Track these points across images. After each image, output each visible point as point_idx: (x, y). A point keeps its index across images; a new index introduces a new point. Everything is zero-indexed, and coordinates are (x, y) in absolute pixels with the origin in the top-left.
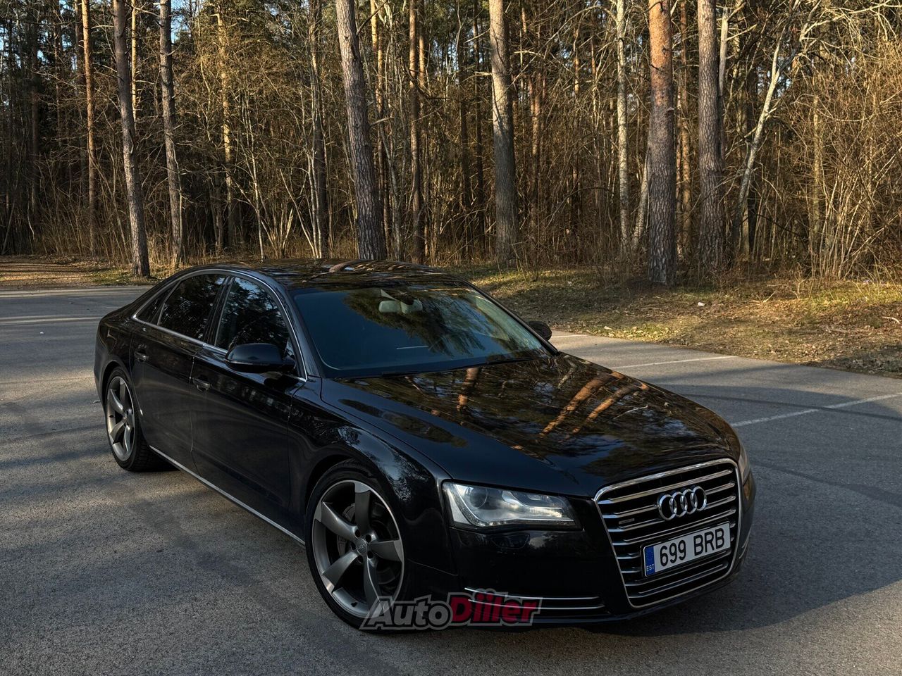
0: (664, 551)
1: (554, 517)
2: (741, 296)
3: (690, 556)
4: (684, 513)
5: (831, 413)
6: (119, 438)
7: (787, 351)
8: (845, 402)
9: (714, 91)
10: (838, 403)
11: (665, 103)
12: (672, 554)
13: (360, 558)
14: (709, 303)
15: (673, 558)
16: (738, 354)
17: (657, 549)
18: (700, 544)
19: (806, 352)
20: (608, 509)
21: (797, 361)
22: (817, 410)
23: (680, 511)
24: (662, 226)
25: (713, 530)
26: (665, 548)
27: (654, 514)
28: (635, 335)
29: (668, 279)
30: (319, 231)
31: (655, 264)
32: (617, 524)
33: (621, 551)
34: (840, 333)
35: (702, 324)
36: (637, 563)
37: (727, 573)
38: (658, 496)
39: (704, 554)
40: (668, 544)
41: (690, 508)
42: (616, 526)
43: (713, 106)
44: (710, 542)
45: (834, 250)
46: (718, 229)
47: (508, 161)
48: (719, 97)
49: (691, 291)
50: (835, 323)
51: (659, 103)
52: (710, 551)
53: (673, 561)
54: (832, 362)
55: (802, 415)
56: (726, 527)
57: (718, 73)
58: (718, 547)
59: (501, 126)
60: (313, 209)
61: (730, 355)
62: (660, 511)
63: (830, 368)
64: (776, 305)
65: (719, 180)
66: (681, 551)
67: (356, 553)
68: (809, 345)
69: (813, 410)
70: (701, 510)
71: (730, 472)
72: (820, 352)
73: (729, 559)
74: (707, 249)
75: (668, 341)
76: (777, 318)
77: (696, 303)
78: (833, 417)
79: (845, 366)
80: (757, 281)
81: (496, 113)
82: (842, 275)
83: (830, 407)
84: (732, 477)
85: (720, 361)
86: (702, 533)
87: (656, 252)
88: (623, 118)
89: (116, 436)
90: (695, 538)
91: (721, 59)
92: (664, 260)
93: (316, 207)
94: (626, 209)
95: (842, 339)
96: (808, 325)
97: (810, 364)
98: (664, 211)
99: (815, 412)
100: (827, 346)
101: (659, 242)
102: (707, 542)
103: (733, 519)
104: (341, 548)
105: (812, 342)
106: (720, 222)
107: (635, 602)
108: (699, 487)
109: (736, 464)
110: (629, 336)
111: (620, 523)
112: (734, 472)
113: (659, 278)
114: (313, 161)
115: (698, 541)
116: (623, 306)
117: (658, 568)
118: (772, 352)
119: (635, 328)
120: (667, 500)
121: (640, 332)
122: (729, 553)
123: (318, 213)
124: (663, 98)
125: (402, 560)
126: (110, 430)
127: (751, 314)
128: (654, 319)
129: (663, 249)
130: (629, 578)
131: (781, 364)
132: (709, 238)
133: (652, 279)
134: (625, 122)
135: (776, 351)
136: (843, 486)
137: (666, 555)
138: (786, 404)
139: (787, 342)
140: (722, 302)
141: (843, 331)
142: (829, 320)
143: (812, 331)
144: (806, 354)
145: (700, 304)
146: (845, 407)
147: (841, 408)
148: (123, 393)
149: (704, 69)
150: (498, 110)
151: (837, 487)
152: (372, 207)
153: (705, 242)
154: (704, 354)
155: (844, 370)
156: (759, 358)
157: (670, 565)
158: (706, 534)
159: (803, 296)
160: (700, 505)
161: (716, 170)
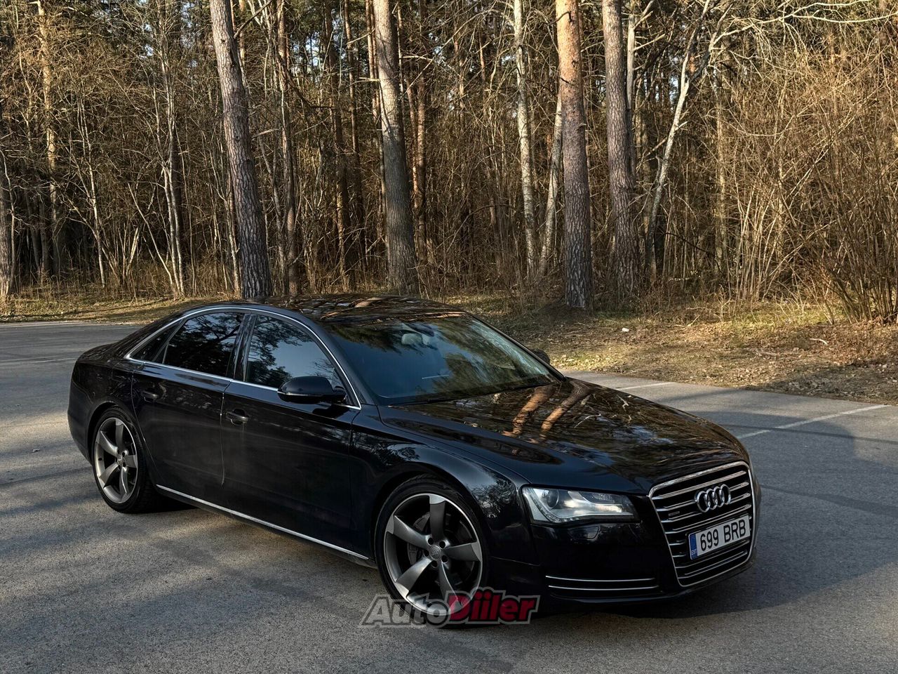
0: (703, 538)
1: (614, 512)
2: (663, 321)
3: (722, 544)
4: (715, 506)
5: (784, 433)
6: (113, 481)
7: (722, 375)
8: (793, 423)
9: (623, 104)
10: (786, 424)
11: (576, 118)
12: (709, 541)
13: (434, 563)
14: (633, 329)
15: (710, 544)
16: (675, 380)
17: (698, 536)
18: (728, 533)
19: (741, 376)
20: (660, 504)
21: (735, 386)
22: (768, 431)
23: (713, 505)
24: (579, 247)
25: (737, 521)
26: (703, 535)
27: (693, 508)
28: (567, 364)
29: (587, 303)
30: (179, 255)
31: (573, 289)
32: (668, 516)
33: (673, 538)
34: (771, 356)
35: (631, 351)
36: (684, 548)
37: (747, 559)
38: (695, 492)
39: (731, 541)
40: (705, 532)
41: (720, 502)
42: (666, 518)
43: (622, 119)
44: (736, 531)
45: (751, 270)
46: (632, 250)
47: (401, 176)
48: (627, 110)
49: (611, 316)
50: (764, 347)
51: (570, 118)
52: (736, 539)
53: (710, 547)
54: (768, 385)
55: (756, 435)
56: (746, 518)
57: (626, 85)
58: (741, 535)
59: (392, 137)
60: (172, 230)
61: (668, 381)
62: (698, 505)
63: (769, 391)
64: (701, 329)
65: (631, 198)
66: (715, 539)
67: (430, 558)
68: (742, 369)
69: (765, 431)
70: (727, 504)
71: (745, 473)
72: (755, 376)
73: (747, 547)
74: (622, 270)
75: (602, 370)
76: (706, 343)
77: (619, 329)
78: (785, 436)
79: (780, 388)
80: (677, 304)
81: (386, 123)
82: (761, 295)
83: (780, 427)
84: (745, 478)
85: (661, 389)
86: (729, 523)
87: (573, 275)
88: (525, 130)
89: (108, 480)
90: (725, 527)
91: (629, 71)
92: (581, 283)
93: (174, 227)
94: (532, 228)
95: (773, 362)
96: (737, 349)
97: (749, 388)
98: (580, 231)
99: (767, 433)
100: (761, 369)
101: (575, 264)
102: (733, 531)
103: (750, 512)
104: (412, 556)
105: (745, 366)
106: (634, 243)
107: (684, 582)
108: (724, 485)
109: (747, 466)
110: (561, 365)
111: (669, 515)
112: (748, 473)
113: (577, 301)
114: (170, 175)
115: (727, 530)
116: (545, 333)
117: (700, 552)
118: (708, 377)
119: (565, 356)
120: (703, 495)
121: (571, 360)
122: (748, 542)
123: (177, 234)
124: (574, 112)
125: (481, 560)
126: (99, 474)
127: (678, 339)
128: (582, 347)
129: (580, 272)
130: (678, 561)
131: (721, 388)
132: (623, 259)
133: (570, 304)
134: (526, 135)
135: (711, 376)
136: (811, 496)
137: (704, 541)
138: (738, 426)
139: (720, 366)
140: (647, 327)
141: (772, 354)
142: (757, 343)
143: (743, 355)
144: (742, 379)
145: (625, 330)
146: (794, 427)
147: (791, 427)
148: (119, 433)
149: (611, 81)
150: (387, 119)
151: (806, 497)
152: (257, 229)
153: (619, 263)
154: (643, 381)
155: (783, 393)
156: (697, 384)
157: (708, 550)
158: (733, 524)
159: (726, 319)
160: (726, 500)
161: (627, 187)
